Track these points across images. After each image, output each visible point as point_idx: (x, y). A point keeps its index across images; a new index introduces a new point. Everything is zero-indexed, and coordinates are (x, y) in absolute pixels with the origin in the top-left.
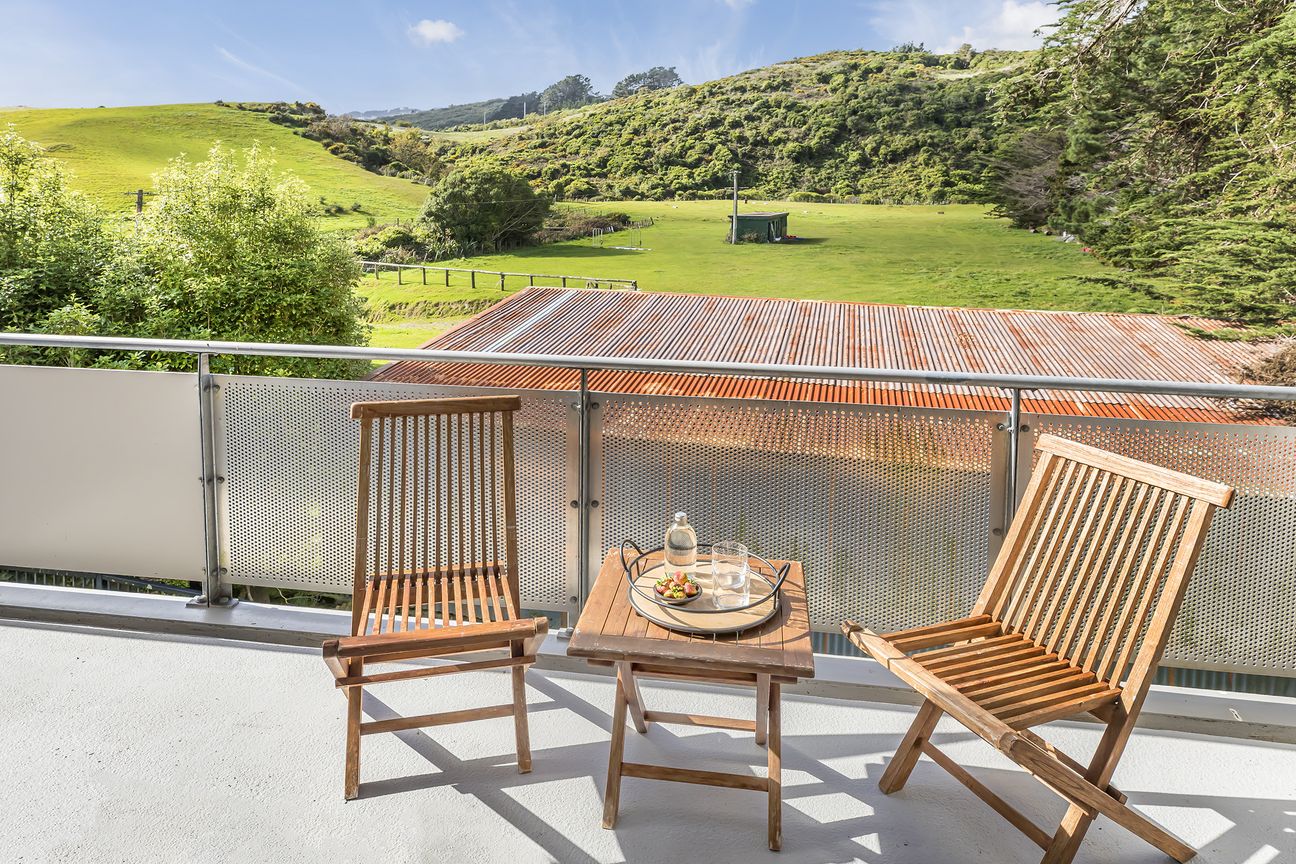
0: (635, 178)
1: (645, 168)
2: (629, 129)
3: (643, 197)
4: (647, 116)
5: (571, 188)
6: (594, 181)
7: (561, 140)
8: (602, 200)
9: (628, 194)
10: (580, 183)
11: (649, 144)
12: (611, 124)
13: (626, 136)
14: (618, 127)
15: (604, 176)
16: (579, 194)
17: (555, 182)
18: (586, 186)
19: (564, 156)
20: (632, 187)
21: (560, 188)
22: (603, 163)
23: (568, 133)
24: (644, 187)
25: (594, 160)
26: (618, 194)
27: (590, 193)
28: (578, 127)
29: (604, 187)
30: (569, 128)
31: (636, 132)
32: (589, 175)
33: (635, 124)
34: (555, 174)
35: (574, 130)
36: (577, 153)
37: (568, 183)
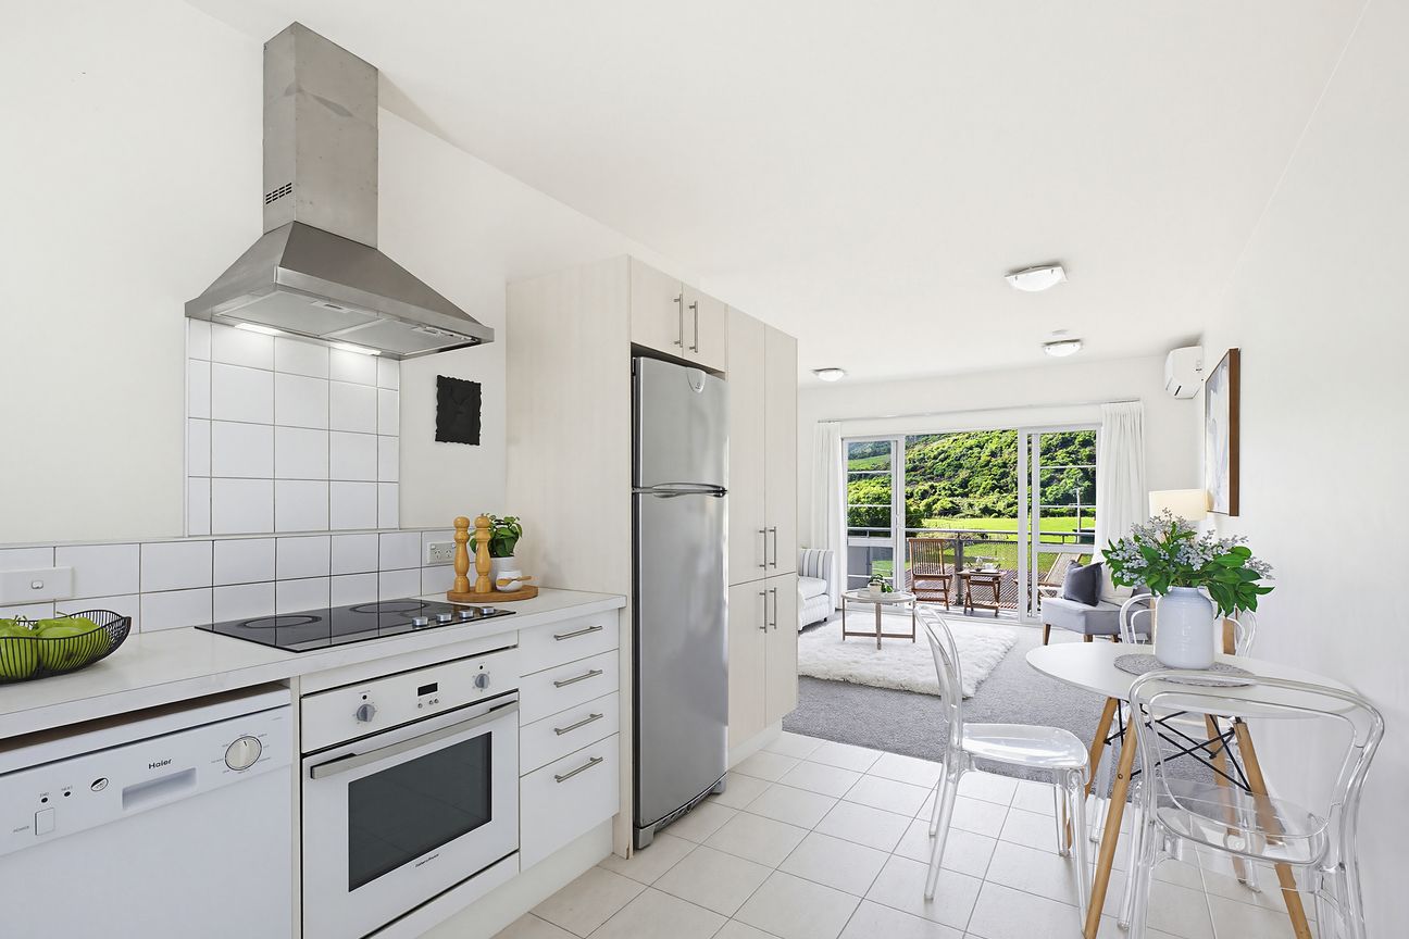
0: (994, 496)
1: (1001, 488)
2: (987, 452)
3: (1000, 514)
4: (1003, 440)
5: (938, 506)
6: (957, 500)
7: (929, 464)
8: (964, 517)
9: (986, 511)
10: (945, 502)
11: (1005, 465)
12: (971, 448)
13: (984, 457)
14: (976, 450)
15: (965, 495)
16: (945, 512)
17: (925, 501)
18: (950, 505)
19: (932, 479)
20: (990, 505)
21: (929, 506)
22: (964, 484)
23: (935, 458)
24: (1001, 506)
25: (958, 480)
26: (978, 512)
27: (953, 511)
28: (943, 452)
29: (966, 506)
30: (936, 453)
31: (993, 454)
32: (952, 495)
33: (992, 446)
34: (924, 495)
35: (940, 454)
36: (942, 475)
37: (935, 502)
